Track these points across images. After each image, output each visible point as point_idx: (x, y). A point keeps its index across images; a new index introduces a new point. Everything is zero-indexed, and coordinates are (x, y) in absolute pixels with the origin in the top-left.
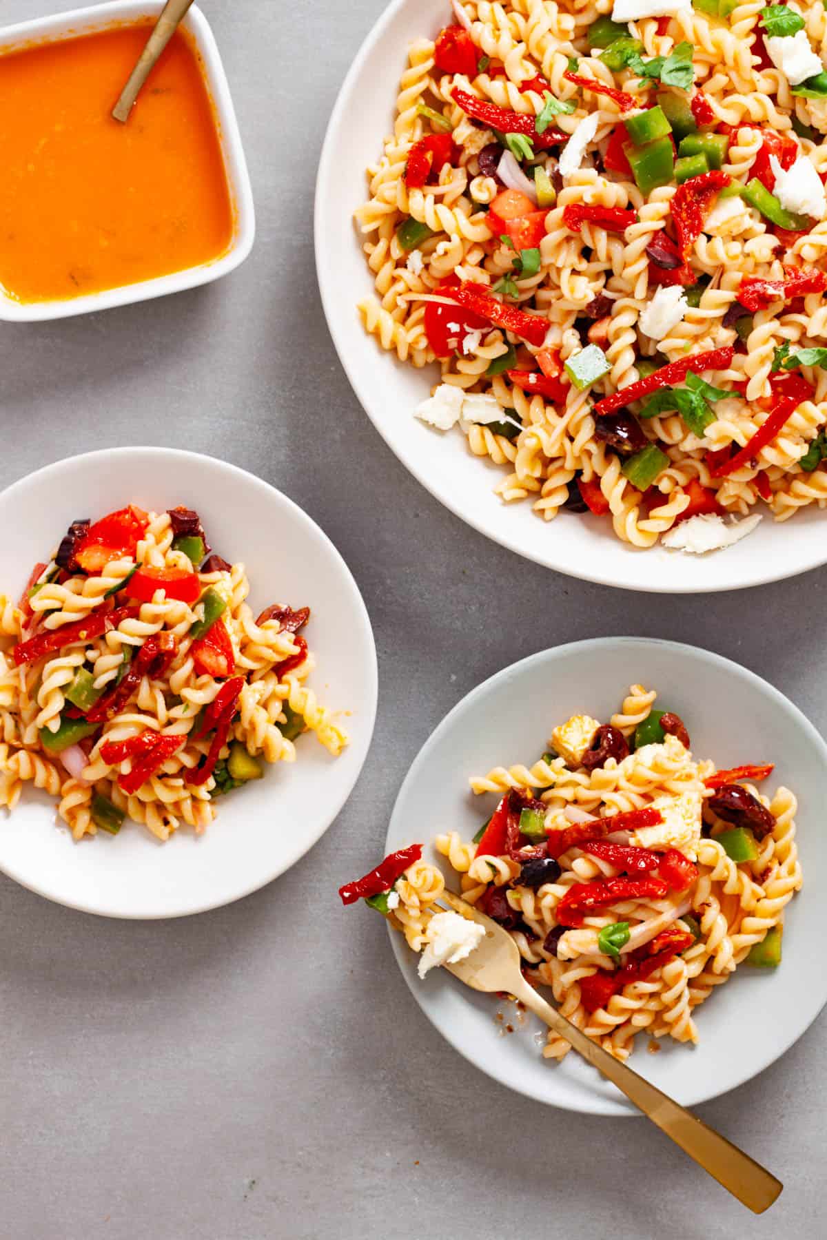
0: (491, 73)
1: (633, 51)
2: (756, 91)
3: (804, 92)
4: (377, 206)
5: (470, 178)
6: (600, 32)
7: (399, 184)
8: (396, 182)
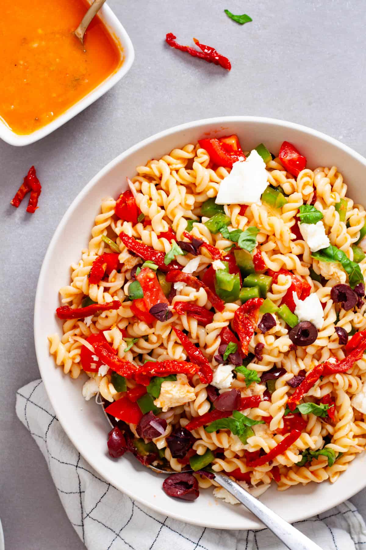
0: (144, 223)
1: (224, 224)
2: (291, 253)
3: (318, 257)
4: (72, 289)
5: (126, 281)
6: (208, 208)
7: (85, 279)
8: (84, 277)
